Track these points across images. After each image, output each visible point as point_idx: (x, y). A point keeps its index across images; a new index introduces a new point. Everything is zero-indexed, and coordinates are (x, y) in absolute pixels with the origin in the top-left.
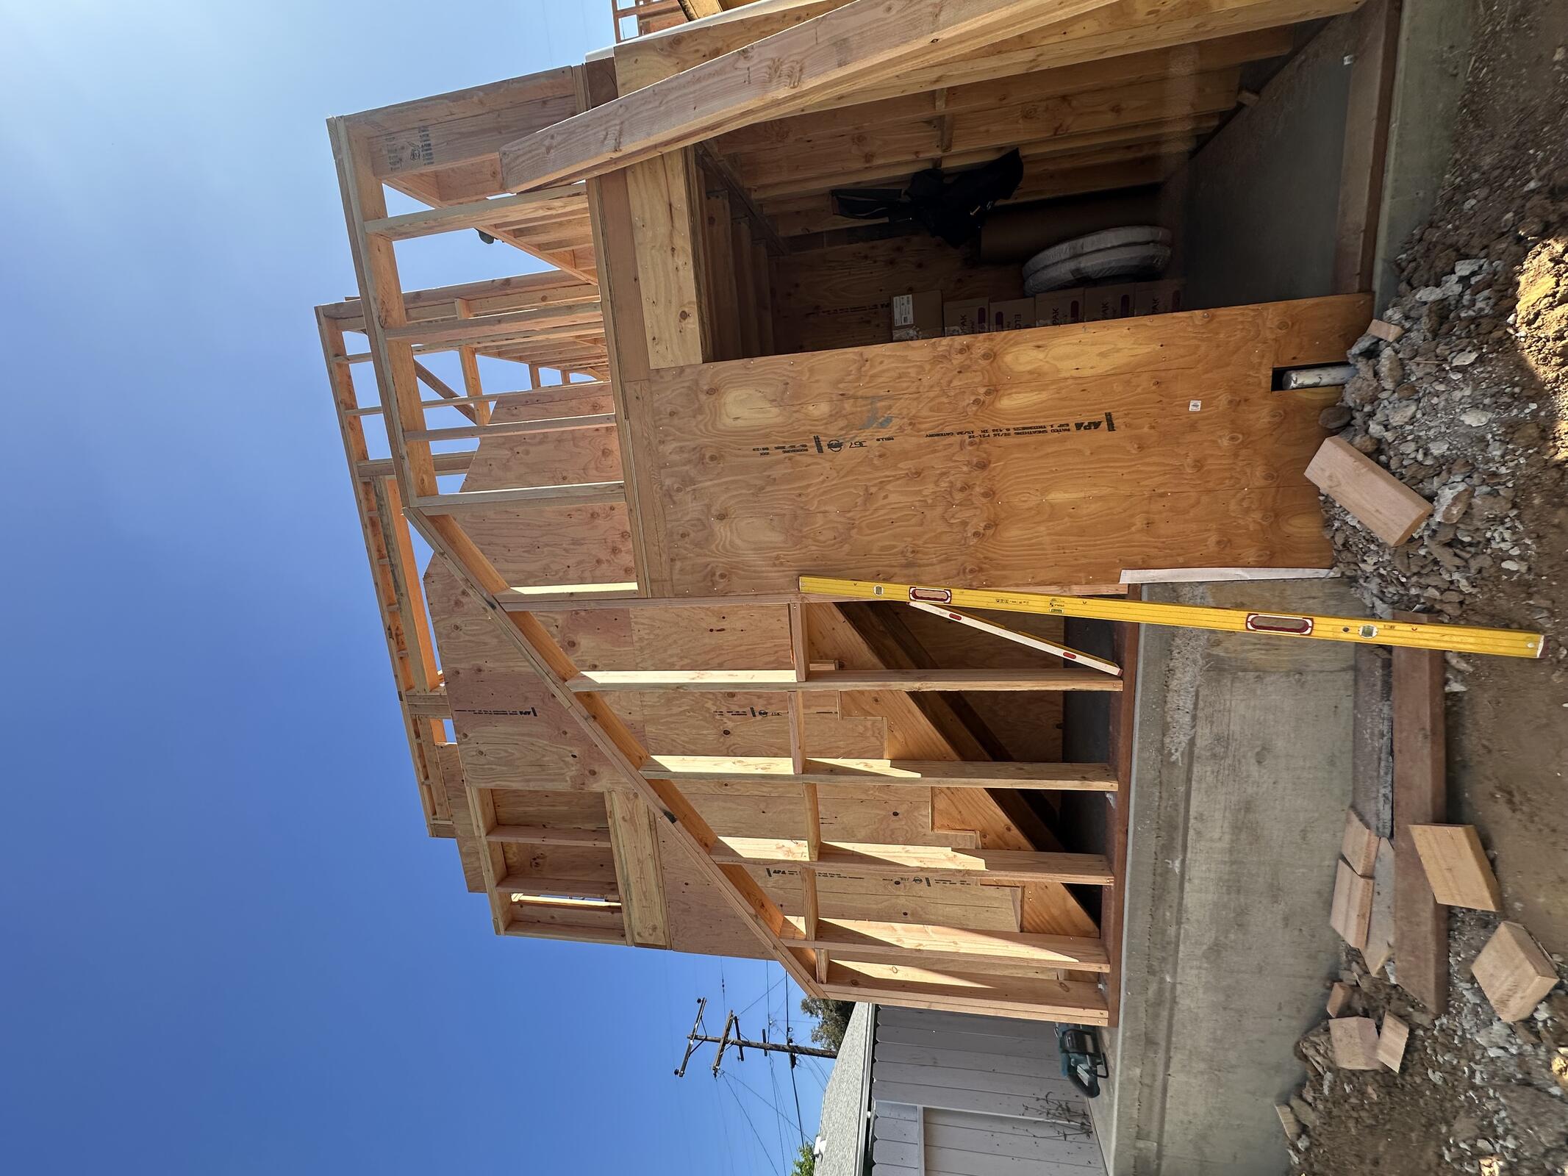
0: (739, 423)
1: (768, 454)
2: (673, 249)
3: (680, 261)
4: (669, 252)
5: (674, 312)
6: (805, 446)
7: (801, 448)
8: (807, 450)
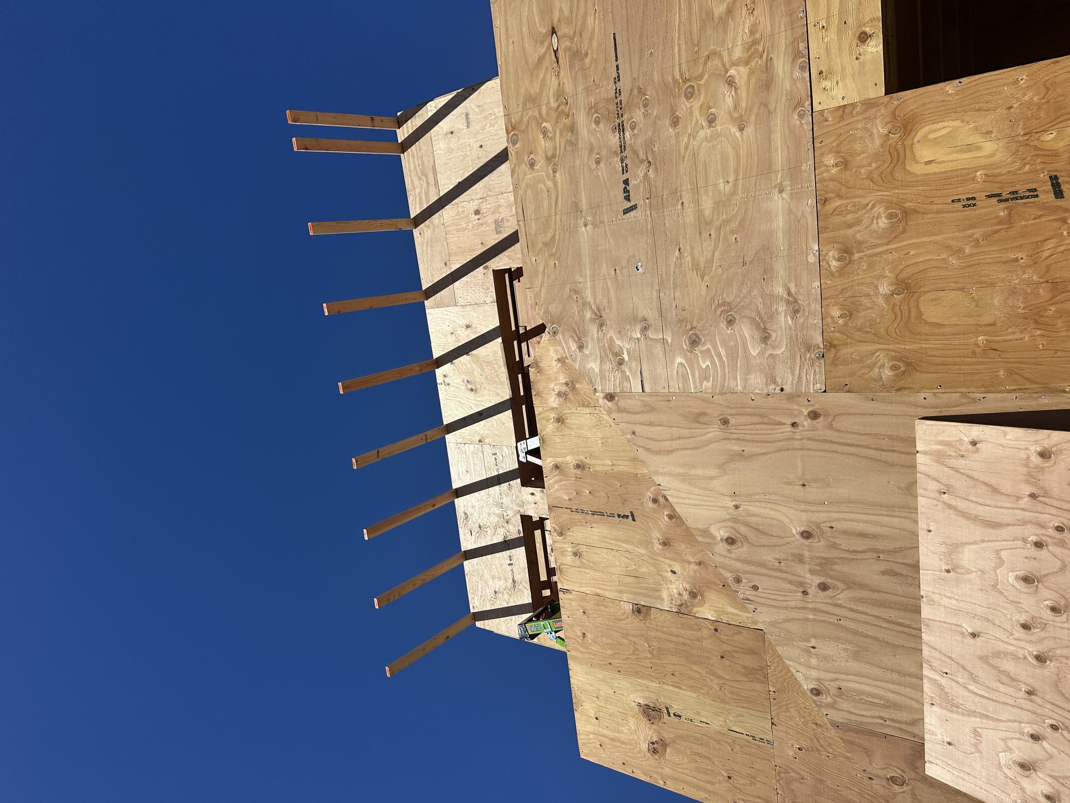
0: (933, 168)
1: (974, 205)
5: (851, 35)
6: (1035, 190)
7: (1028, 194)
8: (1037, 196)
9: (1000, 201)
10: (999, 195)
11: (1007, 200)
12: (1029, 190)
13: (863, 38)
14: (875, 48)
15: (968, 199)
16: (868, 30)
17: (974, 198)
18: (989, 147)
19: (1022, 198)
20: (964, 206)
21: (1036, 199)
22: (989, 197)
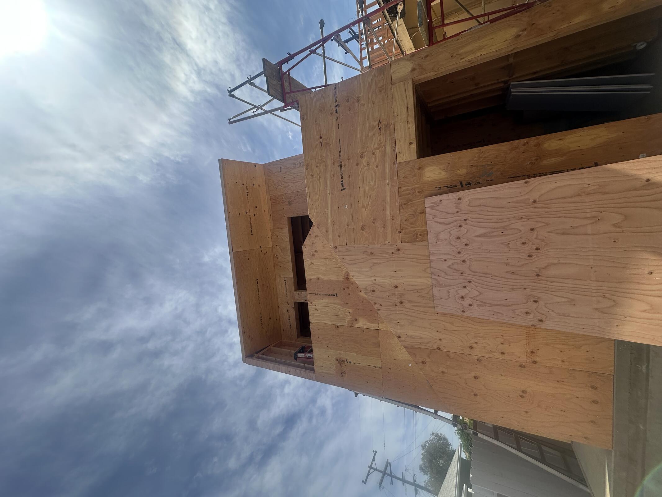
0: (430, 179)
2: (408, 122)
3: (410, 125)
4: (406, 123)
5: (407, 142)
6: (456, 185)
7: (454, 186)
8: (457, 187)
9: (447, 188)
10: (447, 186)
11: (449, 188)
12: (455, 185)
13: (411, 143)
14: (414, 146)
15: (439, 187)
16: (412, 142)
17: (441, 187)
18: (444, 173)
19: (453, 187)
20: (438, 189)
21: (456, 187)
22: (444, 187)
